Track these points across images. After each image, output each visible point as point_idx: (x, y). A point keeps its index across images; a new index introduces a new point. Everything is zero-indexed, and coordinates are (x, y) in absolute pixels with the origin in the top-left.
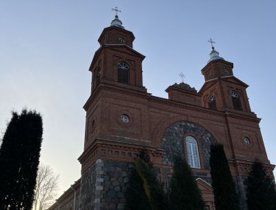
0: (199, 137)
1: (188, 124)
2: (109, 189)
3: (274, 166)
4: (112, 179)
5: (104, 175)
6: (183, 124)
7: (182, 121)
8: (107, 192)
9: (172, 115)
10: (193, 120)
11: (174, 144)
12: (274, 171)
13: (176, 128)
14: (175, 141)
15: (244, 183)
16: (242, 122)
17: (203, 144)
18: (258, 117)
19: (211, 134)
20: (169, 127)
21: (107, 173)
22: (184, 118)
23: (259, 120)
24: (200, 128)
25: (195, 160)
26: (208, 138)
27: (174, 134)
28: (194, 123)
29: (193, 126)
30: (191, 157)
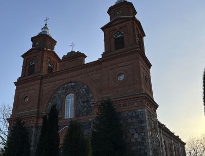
1: (70, 84)
6: (66, 85)
7: (64, 84)
9: (57, 82)
10: (73, 79)
13: (60, 92)
17: (79, 96)
19: (86, 85)
20: (54, 93)
22: (66, 81)
24: (79, 83)
25: (71, 112)
26: (84, 90)
27: (57, 97)
28: (74, 82)
29: (73, 84)
30: (69, 110)
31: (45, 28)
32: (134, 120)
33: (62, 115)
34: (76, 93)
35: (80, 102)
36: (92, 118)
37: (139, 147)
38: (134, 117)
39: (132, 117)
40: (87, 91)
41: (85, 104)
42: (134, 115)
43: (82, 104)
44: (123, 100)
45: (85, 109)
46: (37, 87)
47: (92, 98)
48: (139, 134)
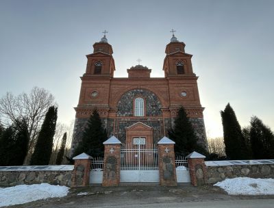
0: (146, 97)
1: (139, 90)
2: (80, 133)
3: (204, 108)
4: (82, 127)
5: (78, 125)
6: (135, 91)
7: (133, 89)
8: (78, 134)
9: (127, 87)
10: (142, 87)
11: (126, 104)
12: (203, 112)
13: (129, 94)
14: (127, 102)
15: (175, 122)
17: (148, 101)
18: (197, 76)
19: (154, 94)
20: (124, 94)
22: (136, 87)
23: (197, 78)
24: (147, 91)
25: (140, 112)
26: (152, 97)
27: (127, 98)
28: (143, 89)
29: (142, 91)
30: (138, 110)
31: (105, 38)
32: (196, 124)
33: (132, 112)
36: (160, 119)
37: (200, 142)
39: (194, 122)
40: (156, 98)
41: (154, 108)
43: (151, 107)
45: (155, 111)
46: (107, 86)
47: (160, 104)
48: (200, 134)
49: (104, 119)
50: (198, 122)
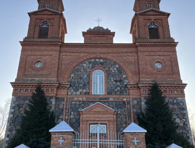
1: (97, 60)
2: (18, 116)
3: (186, 84)
4: (21, 109)
5: (15, 107)
6: (93, 60)
7: (91, 59)
8: (15, 118)
9: (82, 54)
10: (102, 56)
11: (81, 78)
13: (85, 65)
14: (82, 76)
15: (146, 103)
16: (155, 49)
17: (109, 74)
19: (119, 65)
20: (78, 65)
21: (17, 105)
22: (94, 55)
23: (176, 44)
24: (109, 61)
25: (100, 88)
26: (115, 69)
27: (82, 70)
28: (103, 58)
29: (102, 61)
30: (97, 86)
32: (175, 106)
33: (89, 89)
34: (107, 71)
35: (112, 80)
36: (126, 98)
37: (181, 131)
38: (175, 104)
39: (173, 104)
40: (120, 71)
41: (118, 84)
42: (175, 102)
43: (115, 83)
44: (164, 87)
45: (119, 88)
48: (181, 119)
49: (51, 97)
50: (178, 104)
